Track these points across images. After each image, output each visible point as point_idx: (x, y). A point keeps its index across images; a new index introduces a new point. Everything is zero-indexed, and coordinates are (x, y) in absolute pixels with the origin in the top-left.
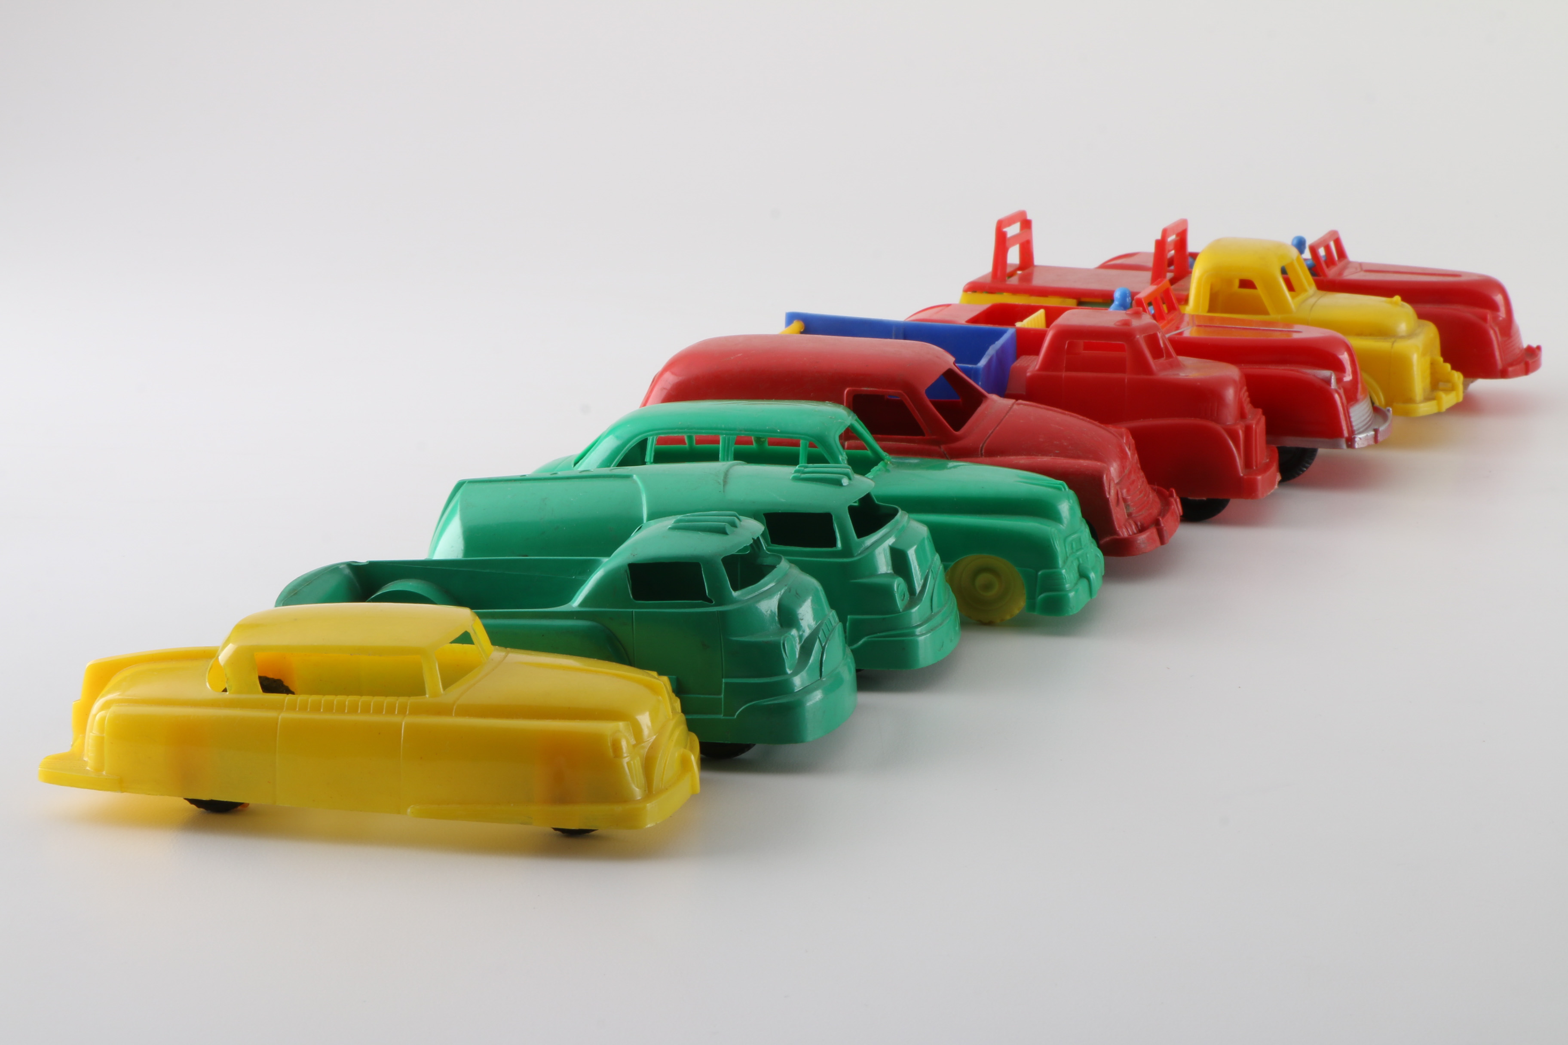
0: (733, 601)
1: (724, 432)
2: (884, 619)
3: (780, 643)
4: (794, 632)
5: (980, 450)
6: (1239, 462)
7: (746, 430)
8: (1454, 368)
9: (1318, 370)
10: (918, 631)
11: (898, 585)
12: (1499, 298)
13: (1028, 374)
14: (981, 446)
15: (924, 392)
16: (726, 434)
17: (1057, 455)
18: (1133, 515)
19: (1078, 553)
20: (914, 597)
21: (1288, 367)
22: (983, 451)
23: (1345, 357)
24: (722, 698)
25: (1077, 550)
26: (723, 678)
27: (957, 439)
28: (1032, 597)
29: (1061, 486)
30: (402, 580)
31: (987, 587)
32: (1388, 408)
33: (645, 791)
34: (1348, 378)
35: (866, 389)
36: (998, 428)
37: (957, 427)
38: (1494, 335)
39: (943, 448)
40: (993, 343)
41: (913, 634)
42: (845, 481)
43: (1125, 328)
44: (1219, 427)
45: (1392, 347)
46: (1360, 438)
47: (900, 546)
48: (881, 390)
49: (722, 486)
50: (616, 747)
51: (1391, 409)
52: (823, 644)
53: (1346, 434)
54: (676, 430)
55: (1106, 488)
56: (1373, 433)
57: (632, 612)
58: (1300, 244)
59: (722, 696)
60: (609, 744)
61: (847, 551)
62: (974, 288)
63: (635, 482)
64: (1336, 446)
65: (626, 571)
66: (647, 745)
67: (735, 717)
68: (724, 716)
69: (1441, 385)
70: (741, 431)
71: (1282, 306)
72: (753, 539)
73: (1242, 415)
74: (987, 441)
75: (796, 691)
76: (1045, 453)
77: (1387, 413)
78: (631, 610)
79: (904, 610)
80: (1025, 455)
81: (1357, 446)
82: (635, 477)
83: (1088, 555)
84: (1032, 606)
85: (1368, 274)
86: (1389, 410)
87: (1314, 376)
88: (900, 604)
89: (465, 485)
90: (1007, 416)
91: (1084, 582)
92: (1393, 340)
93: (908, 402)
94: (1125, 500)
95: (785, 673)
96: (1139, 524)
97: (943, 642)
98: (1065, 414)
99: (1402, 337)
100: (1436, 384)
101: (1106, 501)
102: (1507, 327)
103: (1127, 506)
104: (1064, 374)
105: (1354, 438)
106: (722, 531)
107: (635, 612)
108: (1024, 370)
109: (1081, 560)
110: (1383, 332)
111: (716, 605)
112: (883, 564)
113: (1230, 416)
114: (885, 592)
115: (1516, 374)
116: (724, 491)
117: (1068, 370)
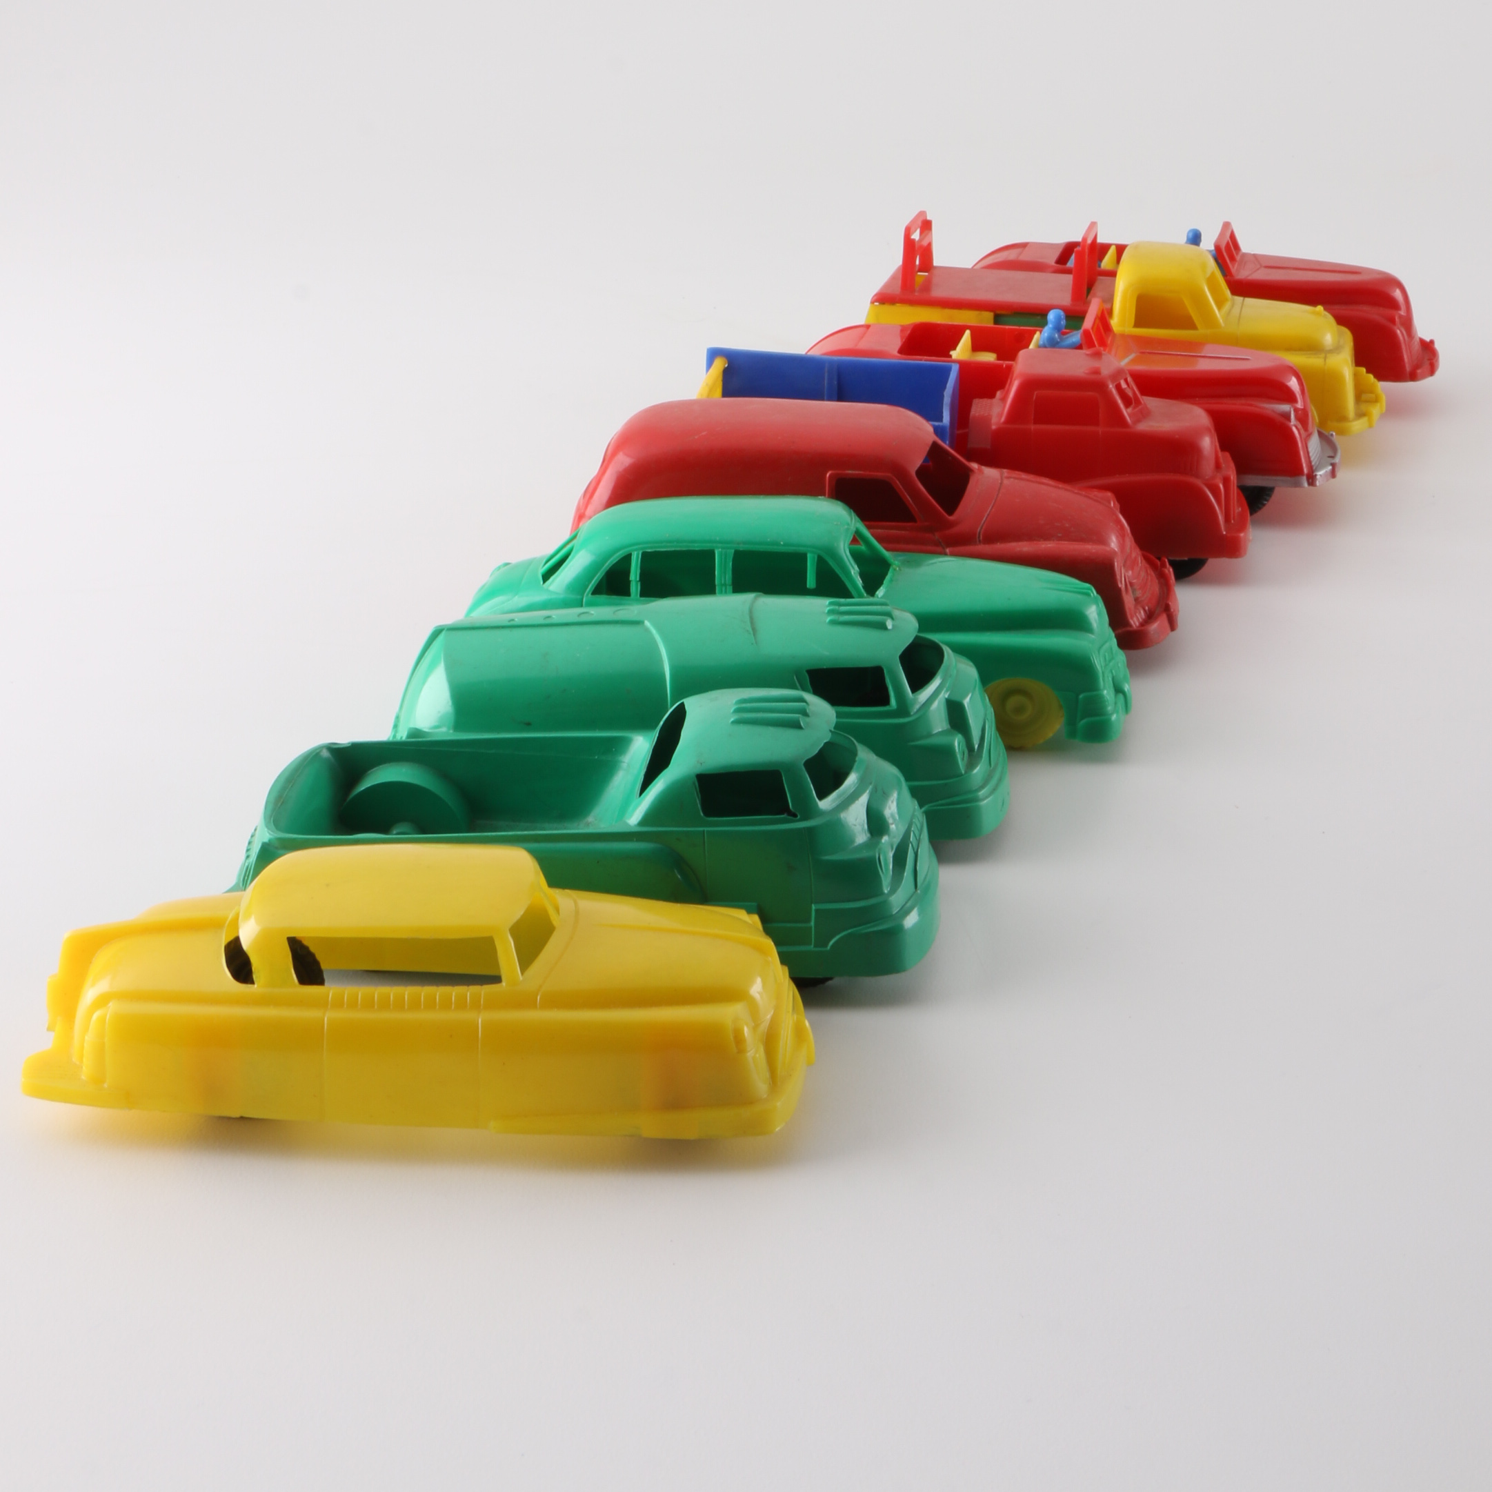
0: (822, 813)
1: (720, 545)
2: (946, 784)
3: (875, 858)
4: (885, 839)
5: (977, 536)
6: (1221, 518)
7: (744, 543)
8: (1368, 371)
9: (1277, 403)
10: (982, 793)
11: (957, 742)
12: (1397, 294)
13: (994, 427)
14: (978, 530)
15: (913, 473)
16: (722, 548)
17: (1060, 539)
18: (1140, 599)
19: (1111, 664)
20: (973, 755)
21: (1243, 401)
22: (981, 538)
23: (1293, 383)
24: (811, 927)
25: (1110, 661)
26: (812, 903)
27: (951, 525)
28: (1071, 723)
29: (1090, 591)
30: (391, 764)
31: (1019, 710)
32: (1331, 432)
33: (770, 1084)
34: (1300, 405)
35: (850, 472)
36: (993, 510)
37: (951, 513)
38: (1400, 332)
39: (937, 536)
40: (945, 387)
41: (976, 800)
42: (889, 624)
43: (1093, 377)
44: (1199, 482)
45: (1325, 364)
46: (1321, 475)
47: (956, 698)
48: (867, 473)
49: (752, 635)
50: (739, 1039)
51: (1334, 434)
52: (915, 850)
53: (1305, 471)
54: (663, 545)
55: (1118, 577)
56: (1330, 467)
57: (704, 831)
58: (1195, 238)
59: (812, 923)
60: (732, 1038)
61: (903, 710)
62: (883, 299)
63: (647, 630)
64: (1298, 485)
65: (694, 783)
66: (764, 1026)
67: (829, 948)
68: (815, 946)
69: (1364, 397)
70: (738, 544)
71: (1210, 320)
72: (831, 731)
73: (1218, 466)
74: (984, 527)
75: (894, 913)
76: (1046, 537)
77: (1331, 437)
78: (701, 829)
79: (966, 772)
80: (1026, 541)
81: (1318, 483)
82: (647, 623)
83: (1120, 665)
84: (1073, 733)
85: (1269, 271)
86: (1332, 435)
87: (1273, 411)
88: (962, 764)
89: (444, 632)
90: (1000, 495)
91: (1121, 696)
92: (1323, 355)
93: (898, 484)
94: (1131, 584)
95: (882, 893)
96: (1147, 608)
97: (1003, 800)
98: (1059, 488)
99: (1331, 351)
100: (1361, 394)
101: (1120, 590)
102: (1408, 323)
103: (1134, 591)
104: (1033, 427)
105: (1316, 475)
106: (796, 725)
107: (708, 831)
108: (986, 420)
109: (1113, 671)
110: (1312, 347)
111: (801, 820)
112: (938, 720)
113: (1208, 468)
114: (946, 753)
115: (1424, 377)
116: (756, 643)
117: (1035, 422)
